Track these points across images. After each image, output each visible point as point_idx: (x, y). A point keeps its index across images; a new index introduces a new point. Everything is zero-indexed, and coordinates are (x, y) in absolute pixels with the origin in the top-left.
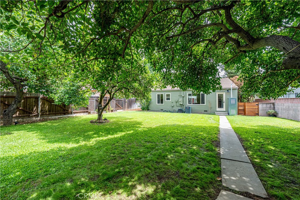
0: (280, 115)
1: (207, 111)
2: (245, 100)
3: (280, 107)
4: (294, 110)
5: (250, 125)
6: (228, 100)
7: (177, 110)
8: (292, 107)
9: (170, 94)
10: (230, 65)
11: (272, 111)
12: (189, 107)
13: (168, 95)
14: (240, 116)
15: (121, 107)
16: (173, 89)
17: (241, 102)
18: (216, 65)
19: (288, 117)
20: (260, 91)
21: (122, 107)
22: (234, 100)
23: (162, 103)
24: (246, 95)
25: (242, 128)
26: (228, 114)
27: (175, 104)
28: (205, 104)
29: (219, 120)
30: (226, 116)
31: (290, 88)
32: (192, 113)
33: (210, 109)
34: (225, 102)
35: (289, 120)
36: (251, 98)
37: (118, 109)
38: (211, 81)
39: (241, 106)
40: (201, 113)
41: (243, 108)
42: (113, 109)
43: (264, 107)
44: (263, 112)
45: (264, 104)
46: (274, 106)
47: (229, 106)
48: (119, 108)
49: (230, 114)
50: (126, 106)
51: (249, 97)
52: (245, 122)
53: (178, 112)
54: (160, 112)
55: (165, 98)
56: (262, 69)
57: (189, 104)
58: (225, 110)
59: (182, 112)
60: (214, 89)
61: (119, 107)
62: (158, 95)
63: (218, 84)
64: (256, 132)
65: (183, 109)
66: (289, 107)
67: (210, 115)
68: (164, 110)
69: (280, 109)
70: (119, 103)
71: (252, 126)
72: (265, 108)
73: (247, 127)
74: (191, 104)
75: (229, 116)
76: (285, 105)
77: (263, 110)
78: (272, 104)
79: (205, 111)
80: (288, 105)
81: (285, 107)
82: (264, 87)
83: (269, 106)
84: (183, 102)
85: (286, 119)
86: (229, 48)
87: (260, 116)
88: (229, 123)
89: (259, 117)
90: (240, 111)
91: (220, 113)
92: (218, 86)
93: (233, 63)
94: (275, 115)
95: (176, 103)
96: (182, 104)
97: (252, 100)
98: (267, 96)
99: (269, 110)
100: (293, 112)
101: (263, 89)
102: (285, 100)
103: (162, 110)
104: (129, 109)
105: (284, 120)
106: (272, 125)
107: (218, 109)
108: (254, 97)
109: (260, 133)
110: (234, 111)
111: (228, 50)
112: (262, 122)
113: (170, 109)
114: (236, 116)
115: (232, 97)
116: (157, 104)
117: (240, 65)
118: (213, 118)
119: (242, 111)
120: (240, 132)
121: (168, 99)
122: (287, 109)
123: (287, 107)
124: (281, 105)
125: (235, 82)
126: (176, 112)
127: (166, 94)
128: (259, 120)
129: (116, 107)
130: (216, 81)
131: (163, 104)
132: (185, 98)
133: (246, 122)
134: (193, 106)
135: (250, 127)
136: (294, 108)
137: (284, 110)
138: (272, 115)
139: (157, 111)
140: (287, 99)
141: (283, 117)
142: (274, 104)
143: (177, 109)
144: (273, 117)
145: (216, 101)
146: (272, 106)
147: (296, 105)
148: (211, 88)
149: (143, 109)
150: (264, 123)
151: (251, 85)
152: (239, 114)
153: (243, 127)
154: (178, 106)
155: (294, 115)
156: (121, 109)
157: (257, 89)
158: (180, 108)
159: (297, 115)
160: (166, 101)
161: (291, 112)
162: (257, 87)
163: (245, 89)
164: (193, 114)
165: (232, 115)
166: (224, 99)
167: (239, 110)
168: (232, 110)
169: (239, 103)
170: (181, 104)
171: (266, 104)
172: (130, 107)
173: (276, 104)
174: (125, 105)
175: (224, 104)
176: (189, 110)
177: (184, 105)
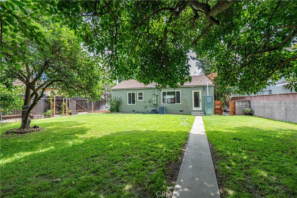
0: (256, 113)
1: (183, 111)
2: (222, 98)
3: (256, 105)
4: (270, 108)
5: (226, 127)
6: (204, 98)
7: (150, 111)
8: (268, 104)
9: (142, 93)
10: (202, 52)
11: (248, 110)
12: (163, 107)
13: (141, 94)
14: (217, 115)
15: (85, 109)
16: (146, 86)
17: (218, 100)
18: (186, 51)
19: (264, 116)
20: (237, 84)
21: (87, 108)
22: (211, 98)
23: (134, 102)
24: (221, 88)
25: (217, 132)
26: (205, 114)
27: (148, 104)
28: (181, 104)
29: (193, 122)
30: (202, 116)
31: (270, 81)
32: (166, 113)
33: (186, 109)
34: (201, 100)
35: (265, 118)
36: (227, 96)
37: (79, 112)
38: (179, 71)
39: (218, 105)
40: (177, 114)
41: (219, 107)
42: (71, 111)
43: (240, 105)
44: (240, 110)
45: (240, 102)
46: (250, 104)
47: (205, 105)
48: (82, 110)
49: (206, 114)
50: (91, 108)
51: (226, 96)
52: (221, 123)
53: (151, 113)
54: (131, 113)
55: (137, 97)
56: (239, 57)
57: (163, 103)
58: (201, 110)
59: (156, 113)
60: (182, 82)
61: (82, 108)
62: (129, 94)
63: (186, 74)
64: (234, 139)
65: (157, 110)
66: (264, 105)
67: (185, 116)
68: (136, 111)
69: (256, 107)
70: (82, 104)
71: (229, 129)
72: (241, 107)
73: (224, 131)
74: (166, 103)
75: (205, 116)
76: (261, 102)
77: (239, 108)
78: (247, 102)
79: (180, 111)
80: (264, 102)
81: (260, 104)
82: (242, 79)
83: (245, 104)
84: (157, 101)
85: (262, 118)
86: (200, 30)
87: (237, 115)
88: (204, 126)
89: (235, 116)
90: (217, 110)
91: (197, 113)
92: (187, 77)
93: (206, 49)
94: (251, 114)
95: (150, 103)
96: (156, 104)
97: (228, 99)
98: (246, 91)
99: (246, 109)
100: (269, 110)
101: (241, 81)
102: (261, 98)
103: (134, 112)
104: (97, 111)
105: (260, 118)
106: (251, 126)
107: (194, 109)
108: (230, 95)
109: (240, 140)
110: (210, 111)
111: (199, 32)
112: (240, 122)
113: (143, 109)
114: (213, 116)
115: (208, 95)
116: (128, 104)
117: (214, 51)
118: (187, 119)
119: (219, 110)
120: (214, 140)
121: (141, 98)
122: (263, 107)
123: (263, 105)
124: (257, 103)
125: (211, 79)
126: (149, 113)
127: (138, 92)
128: (236, 119)
129: (77, 109)
130: (184, 70)
131: (135, 104)
132: (159, 96)
133: (223, 124)
134: (168, 106)
135: (227, 131)
136: (270, 105)
137: (260, 108)
138: (249, 113)
139: (127, 113)
140: (263, 96)
141: (259, 116)
142: (249, 102)
143: (150, 109)
144: (249, 115)
145: (192, 100)
146: (248, 104)
147: (272, 102)
148: (179, 80)
149: (112, 111)
150: (242, 123)
151: (226, 75)
152: (215, 113)
153: (219, 130)
154: (151, 107)
155: (270, 113)
156: (85, 111)
157: (234, 82)
158: (153, 108)
159: (274, 113)
160: (138, 100)
161: (267, 110)
162: (234, 78)
163: (219, 81)
164: (167, 115)
165: (208, 115)
166: (200, 98)
167: (215, 109)
168: (208, 109)
169: (216, 102)
170: (154, 104)
171: (242, 102)
172: (98, 109)
173: (252, 102)
174: (91, 106)
175: (201, 103)
176: (164, 110)
177: (158, 105)
